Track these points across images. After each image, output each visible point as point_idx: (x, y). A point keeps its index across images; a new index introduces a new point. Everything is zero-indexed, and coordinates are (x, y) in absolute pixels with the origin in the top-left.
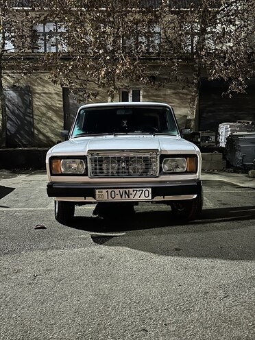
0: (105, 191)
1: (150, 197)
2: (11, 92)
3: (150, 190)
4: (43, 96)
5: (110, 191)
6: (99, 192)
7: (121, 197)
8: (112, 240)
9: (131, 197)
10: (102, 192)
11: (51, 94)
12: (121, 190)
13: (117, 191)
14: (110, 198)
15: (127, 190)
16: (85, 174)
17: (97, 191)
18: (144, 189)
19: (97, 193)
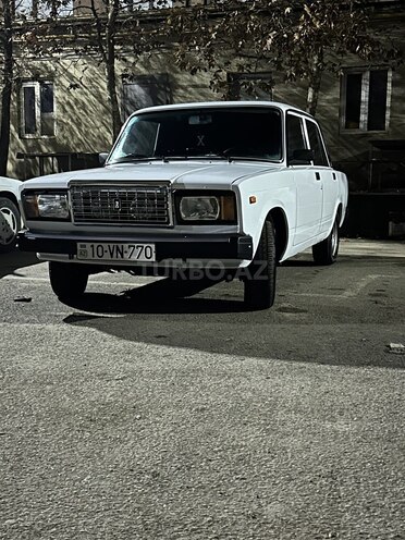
0: (88, 245)
1: (153, 259)
2: (136, 87)
3: (153, 246)
4: (190, 93)
5: (96, 245)
6: (81, 246)
7: (112, 254)
8: (100, 321)
9: (126, 256)
10: (85, 246)
11: (205, 87)
12: (111, 245)
13: (105, 246)
14: (96, 257)
15: (120, 245)
16: (68, 220)
17: (79, 244)
18: (145, 246)
19: (79, 248)
